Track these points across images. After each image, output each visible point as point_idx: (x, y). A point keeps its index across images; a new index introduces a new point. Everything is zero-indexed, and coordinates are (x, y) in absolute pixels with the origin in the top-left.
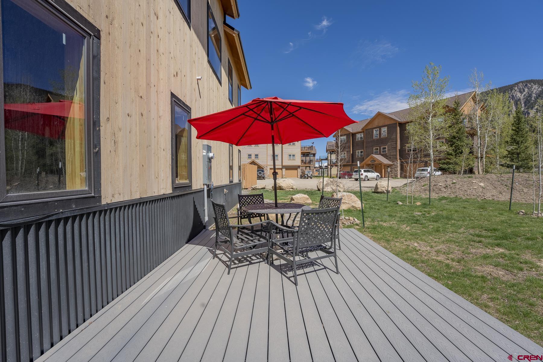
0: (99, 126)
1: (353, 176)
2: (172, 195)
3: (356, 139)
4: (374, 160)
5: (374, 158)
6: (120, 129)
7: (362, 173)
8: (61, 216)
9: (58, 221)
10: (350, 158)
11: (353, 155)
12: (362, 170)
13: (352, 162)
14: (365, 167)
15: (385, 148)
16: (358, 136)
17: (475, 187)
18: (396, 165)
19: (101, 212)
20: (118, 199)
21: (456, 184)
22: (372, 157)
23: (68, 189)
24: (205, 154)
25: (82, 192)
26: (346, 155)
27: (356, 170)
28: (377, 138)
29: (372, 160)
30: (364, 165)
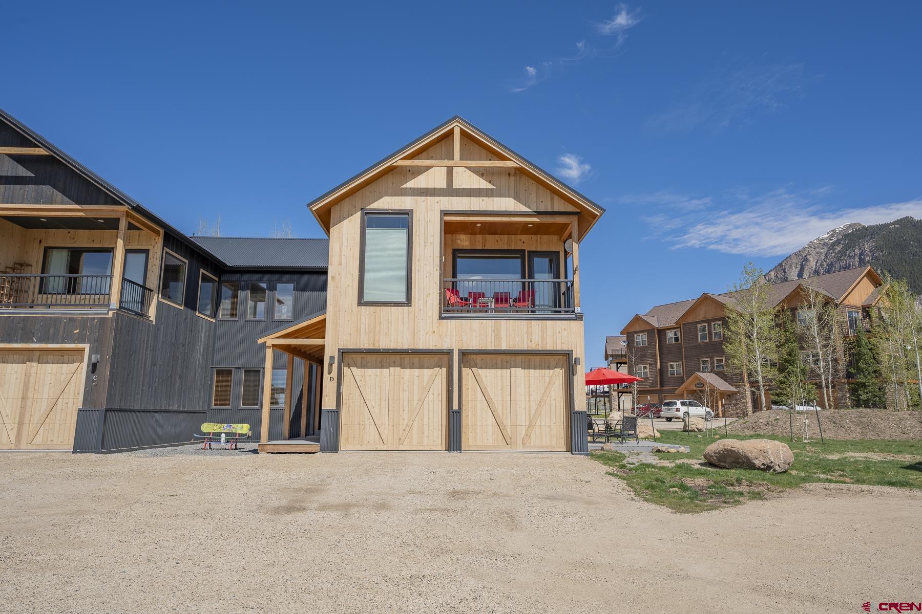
1: (663, 413)
3: (666, 341)
4: (702, 383)
5: (701, 378)
7: (678, 407)
10: (656, 376)
11: (662, 372)
12: (679, 403)
13: (662, 386)
14: (685, 396)
15: (721, 361)
16: (670, 335)
17: (798, 424)
18: (742, 394)
21: (779, 421)
22: (697, 378)
26: (648, 370)
27: (668, 401)
28: (706, 341)
29: (698, 384)
30: (684, 391)
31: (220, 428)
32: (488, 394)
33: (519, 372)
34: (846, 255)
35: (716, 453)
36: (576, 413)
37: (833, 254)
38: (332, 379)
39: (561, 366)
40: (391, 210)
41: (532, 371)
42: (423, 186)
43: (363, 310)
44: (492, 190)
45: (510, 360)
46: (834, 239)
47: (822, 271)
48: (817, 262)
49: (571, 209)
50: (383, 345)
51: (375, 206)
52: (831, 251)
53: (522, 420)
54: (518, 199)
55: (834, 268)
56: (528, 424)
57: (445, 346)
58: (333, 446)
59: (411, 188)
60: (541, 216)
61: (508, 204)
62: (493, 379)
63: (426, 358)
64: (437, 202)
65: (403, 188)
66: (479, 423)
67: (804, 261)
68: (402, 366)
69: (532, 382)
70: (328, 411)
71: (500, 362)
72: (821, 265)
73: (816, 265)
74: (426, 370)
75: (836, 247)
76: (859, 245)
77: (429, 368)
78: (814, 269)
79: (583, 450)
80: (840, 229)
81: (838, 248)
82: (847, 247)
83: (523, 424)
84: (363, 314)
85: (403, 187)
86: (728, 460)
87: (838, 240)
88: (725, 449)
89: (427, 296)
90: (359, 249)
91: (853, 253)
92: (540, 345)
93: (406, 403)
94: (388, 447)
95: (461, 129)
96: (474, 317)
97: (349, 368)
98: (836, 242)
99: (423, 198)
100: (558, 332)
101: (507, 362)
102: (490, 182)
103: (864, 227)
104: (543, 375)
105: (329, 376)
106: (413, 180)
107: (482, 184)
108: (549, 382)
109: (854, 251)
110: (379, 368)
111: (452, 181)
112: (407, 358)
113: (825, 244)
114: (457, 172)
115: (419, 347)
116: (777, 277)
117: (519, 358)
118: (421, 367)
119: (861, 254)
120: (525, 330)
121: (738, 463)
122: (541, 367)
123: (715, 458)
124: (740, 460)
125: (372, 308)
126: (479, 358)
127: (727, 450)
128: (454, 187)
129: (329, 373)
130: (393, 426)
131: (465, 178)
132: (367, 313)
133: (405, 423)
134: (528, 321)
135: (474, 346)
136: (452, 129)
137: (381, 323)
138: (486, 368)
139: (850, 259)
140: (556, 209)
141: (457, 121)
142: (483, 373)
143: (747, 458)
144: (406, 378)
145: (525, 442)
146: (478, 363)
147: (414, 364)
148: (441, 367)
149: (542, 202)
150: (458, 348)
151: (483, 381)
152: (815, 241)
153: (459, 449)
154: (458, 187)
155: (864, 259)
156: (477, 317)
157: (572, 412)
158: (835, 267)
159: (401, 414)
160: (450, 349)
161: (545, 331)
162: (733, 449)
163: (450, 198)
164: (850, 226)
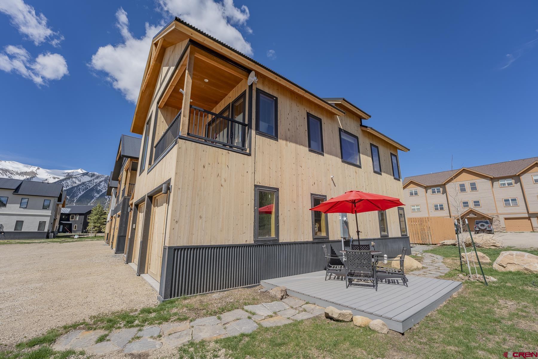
0: (279, 217)
2: (313, 242)
6: (286, 217)
8: (268, 244)
9: (268, 245)
19: (279, 245)
20: (285, 241)
23: (272, 237)
24: (340, 218)
25: (274, 238)
92: (163, 179)
96: (152, 168)
100: (169, 162)
120: (161, 168)
134: (163, 160)
161: (166, 164)
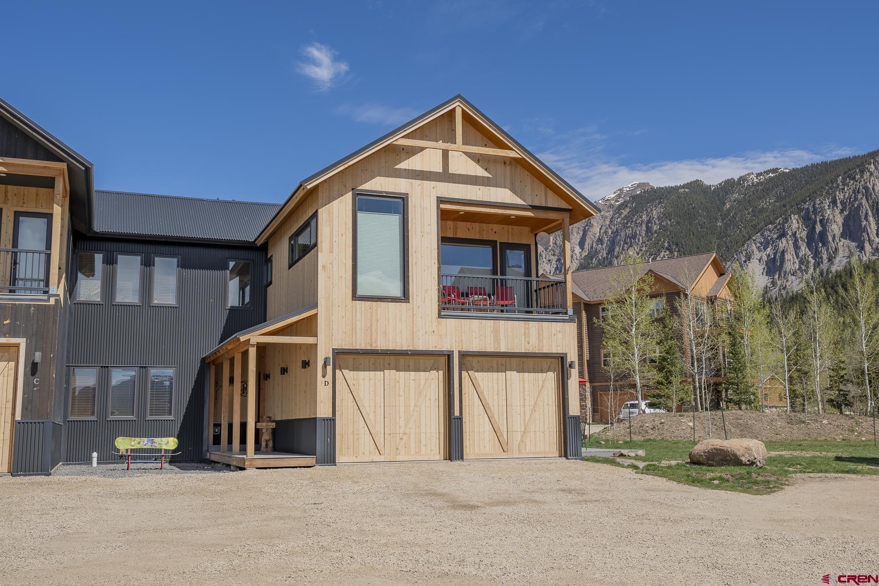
17: (683, 428)
31: (139, 443)
32: (485, 398)
33: (513, 375)
34: (632, 222)
35: (706, 452)
36: (571, 418)
37: (619, 220)
38: (326, 384)
39: (553, 370)
40: (385, 192)
41: (526, 374)
42: (418, 168)
43: (358, 305)
44: (488, 178)
45: (505, 362)
46: (621, 201)
47: (606, 239)
48: (601, 227)
49: (564, 205)
50: (381, 344)
51: (367, 186)
52: (617, 216)
53: (517, 425)
54: (513, 190)
55: (619, 237)
56: (523, 430)
57: (445, 347)
58: (330, 459)
59: (405, 170)
60: (535, 211)
61: (503, 195)
62: (489, 383)
63: (422, 360)
64: (433, 188)
65: (397, 169)
66: (476, 430)
67: (587, 226)
68: (398, 369)
69: (527, 386)
70: (324, 419)
71: (495, 365)
72: (606, 232)
73: (600, 232)
74: (422, 373)
75: (623, 211)
76: (646, 210)
77: (424, 371)
78: (597, 236)
79: (577, 455)
80: (628, 189)
81: (625, 212)
82: (634, 212)
83: (519, 430)
84: (358, 309)
85: (396, 167)
86: (717, 459)
87: (625, 202)
88: (714, 448)
89: (425, 291)
90: (351, 235)
91: (640, 219)
92: (537, 348)
93: (402, 409)
94: (385, 458)
95: (463, 110)
96: (473, 316)
97: (341, 370)
98: (622, 204)
99: (419, 182)
100: (553, 334)
101: (502, 365)
102: (486, 170)
103: (652, 188)
104: (537, 379)
105: (324, 380)
106: (407, 161)
107: (478, 171)
108: (542, 386)
109: (641, 217)
110: (373, 371)
111: (448, 165)
112: (402, 360)
113: (611, 206)
114: (453, 156)
115: (419, 348)
116: (556, 244)
117: (514, 361)
118: (417, 370)
119: (649, 222)
120: (523, 331)
121: (726, 461)
122: (535, 371)
123: (705, 457)
124: (728, 458)
125: (368, 303)
126: (475, 361)
127: (716, 449)
128: (450, 172)
129: (324, 376)
130: (390, 435)
131: (461, 164)
132: (363, 309)
133: (402, 432)
134: (526, 322)
135: (474, 348)
136: (454, 110)
137: (378, 320)
138: (482, 371)
139: (637, 226)
140: (550, 205)
141: (459, 101)
142: (480, 376)
143: (735, 455)
144: (402, 381)
145: (520, 449)
146: (474, 366)
147: (409, 366)
148: (437, 370)
149: (537, 195)
150: (458, 349)
151: (479, 386)
152: (600, 201)
153: (461, 457)
154: (454, 172)
155: (652, 227)
156: (476, 317)
157: (567, 417)
158: (621, 235)
159: (397, 421)
160: (450, 351)
161: (541, 332)
162: (723, 448)
163: (447, 183)
164: (639, 185)
